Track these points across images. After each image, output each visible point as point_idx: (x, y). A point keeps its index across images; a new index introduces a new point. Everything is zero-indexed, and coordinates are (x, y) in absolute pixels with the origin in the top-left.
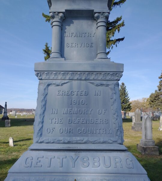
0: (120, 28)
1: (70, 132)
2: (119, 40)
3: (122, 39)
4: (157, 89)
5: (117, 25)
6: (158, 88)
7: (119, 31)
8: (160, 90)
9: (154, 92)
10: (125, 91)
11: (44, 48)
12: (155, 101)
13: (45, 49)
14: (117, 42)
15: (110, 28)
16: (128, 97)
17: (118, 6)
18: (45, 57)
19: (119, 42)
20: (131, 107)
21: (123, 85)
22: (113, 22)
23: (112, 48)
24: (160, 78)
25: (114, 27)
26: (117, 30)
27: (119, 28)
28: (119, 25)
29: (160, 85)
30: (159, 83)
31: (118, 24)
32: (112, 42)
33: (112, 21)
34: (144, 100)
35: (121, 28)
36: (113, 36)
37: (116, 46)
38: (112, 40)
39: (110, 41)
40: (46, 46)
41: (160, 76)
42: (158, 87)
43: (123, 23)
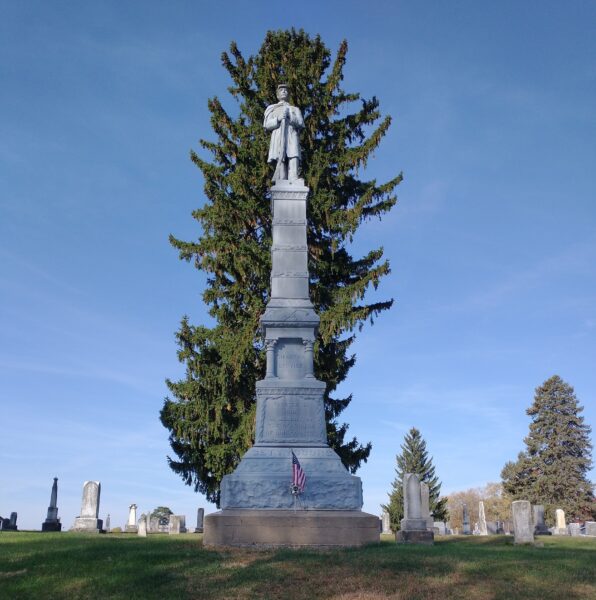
0: (380, 278)
1: (285, 434)
2: (379, 307)
3: (388, 305)
4: (524, 448)
5: (370, 269)
6: (526, 446)
7: (376, 285)
8: (533, 452)
9: (515, 460)
10: (422, 456)
11: (179, 328)
12: (521, 490)
13: (180, 332)
14: (373, 313)
15: (351, 277)
16: (435, 480)
17: (374, 218)
18: (178, 352)
19: (380, 312)
20: (445, 513)
21: (414, 436)
22: (361, 263)
23: (360, 328)
24: (532, 413)
25: (365, 275)
26: (371, 283)
27: (376, 277)
28: (375, 271)
29: (531, 435)
30: (529, 431)
31: (374, 267)
32: (357, 314)
33: (358, 260)
34: (492, 493)
35: (382, 279)
36: (362, 297)
37: (372, 322)
38: (360, 308)
39: (355, 309)
40: (184, 323)
41: (531, 407)
42: (527, 441)
43: (387, 265)
